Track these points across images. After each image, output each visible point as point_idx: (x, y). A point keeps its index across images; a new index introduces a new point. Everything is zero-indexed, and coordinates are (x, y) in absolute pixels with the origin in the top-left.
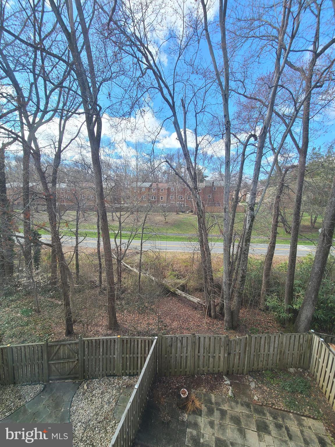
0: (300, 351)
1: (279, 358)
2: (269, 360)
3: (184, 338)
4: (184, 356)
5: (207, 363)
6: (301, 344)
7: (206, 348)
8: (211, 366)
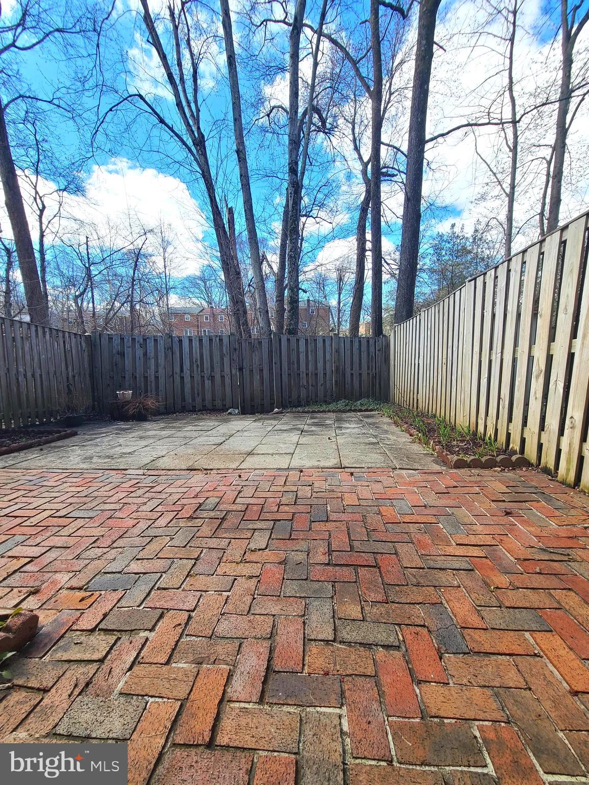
0: (372, 370)
1: (336, 382)
2: (319, 384)
3: (148, 341)
4: (150, 375)
5: (200, 389)
6: (372, 356)
7: (194, 360)
8: (208, 396)
